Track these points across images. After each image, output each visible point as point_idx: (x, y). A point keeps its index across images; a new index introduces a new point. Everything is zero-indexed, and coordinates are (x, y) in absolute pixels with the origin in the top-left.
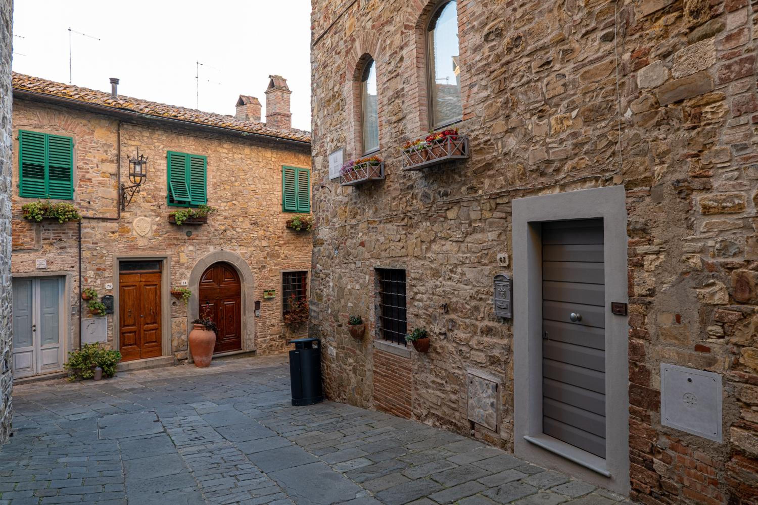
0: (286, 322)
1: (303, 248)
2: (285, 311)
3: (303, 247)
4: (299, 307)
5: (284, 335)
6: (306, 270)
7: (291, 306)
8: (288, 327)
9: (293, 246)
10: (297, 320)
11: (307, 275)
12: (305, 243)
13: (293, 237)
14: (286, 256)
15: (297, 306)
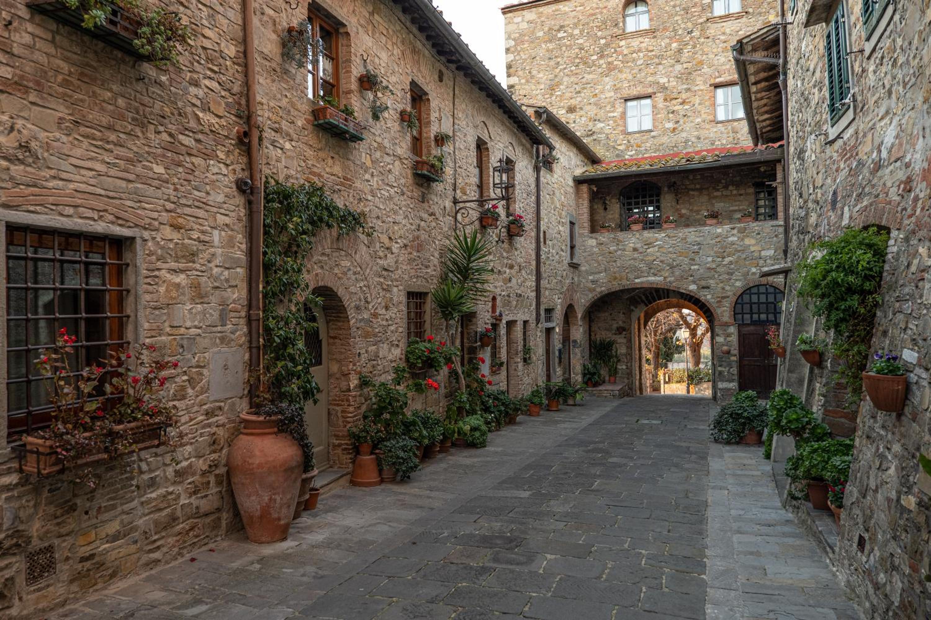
0: (30, 467)
1: (113, 137)
2: (21, 413)
3: (110, 128)
4: (99, 391)
5: (17, 533)
6: (126, 232)
7: (57, 390)
8: (37, 490)
9: (63, 111)
10: (90, 452)
11: (127, 257)
12: (122, 118)
13: (65, 67)
14: (25, 147)
15: (86, 388)
